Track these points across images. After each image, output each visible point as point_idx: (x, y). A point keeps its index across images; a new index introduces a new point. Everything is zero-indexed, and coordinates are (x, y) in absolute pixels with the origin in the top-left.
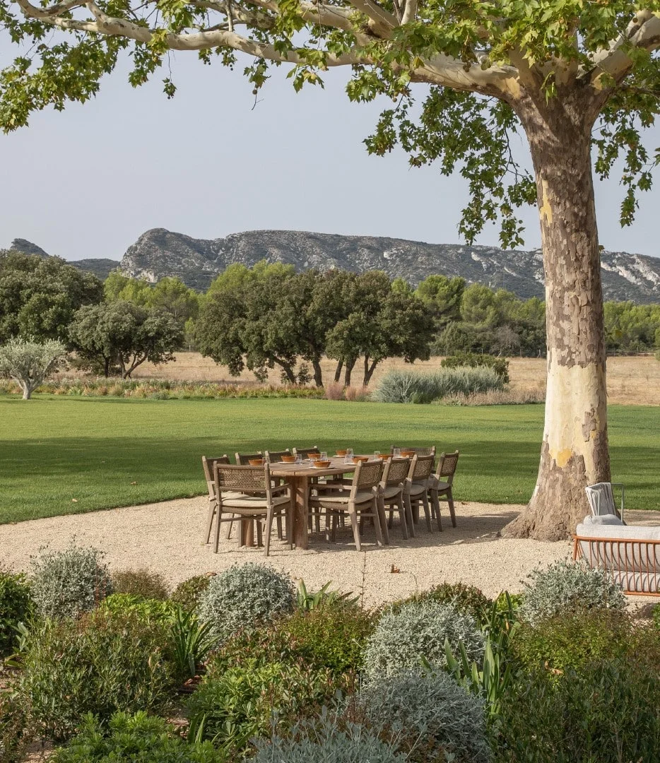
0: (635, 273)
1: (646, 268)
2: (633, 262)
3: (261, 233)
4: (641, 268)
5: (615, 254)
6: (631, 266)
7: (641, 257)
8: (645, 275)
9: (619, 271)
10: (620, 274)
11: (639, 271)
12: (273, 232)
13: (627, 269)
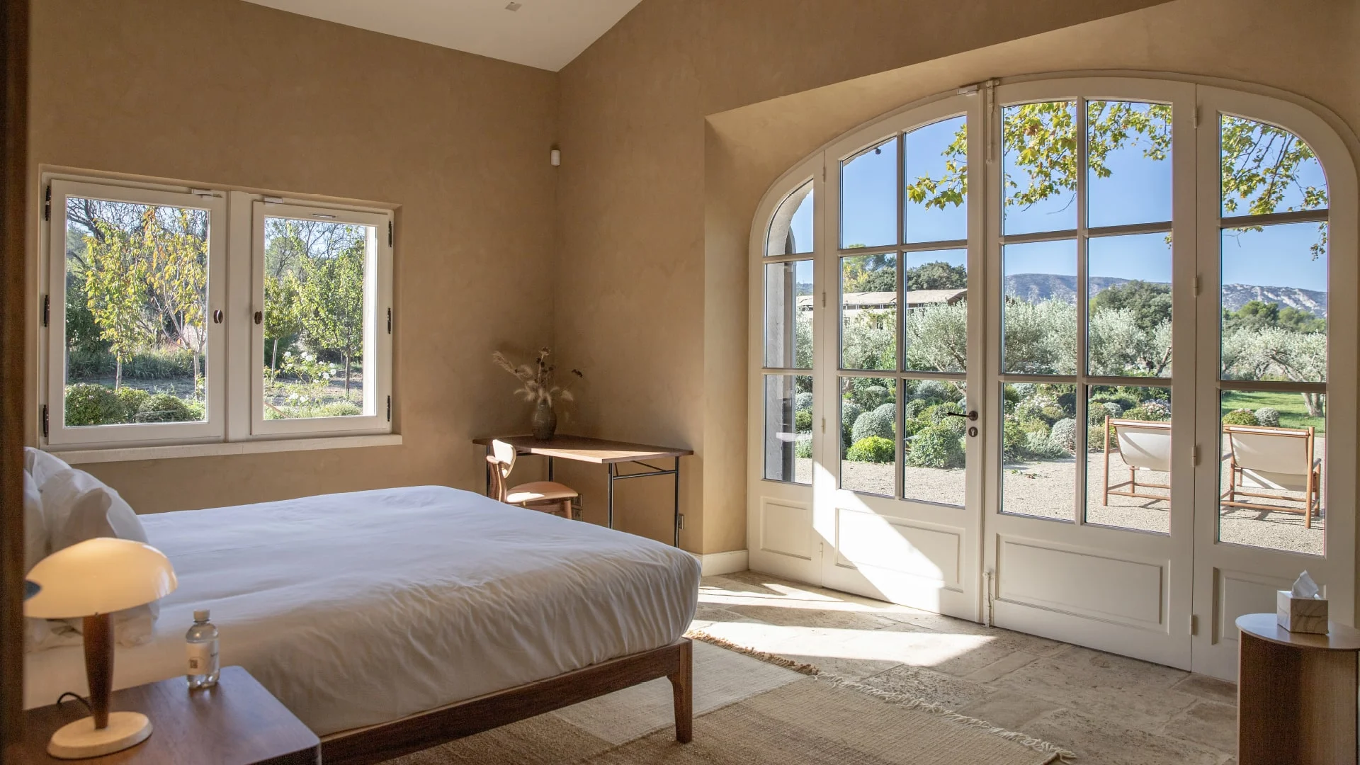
0: (1297, 301)
1: (1306, 298)
2: (1295, 293)
3: (1025, 276)
4: (1302, 298)
5: (1280, 288)
6: (1293, 297)
7: (1300, 290)
8: (1304, 303)
9: (1283, 300)
10: (1284, 302)
11: (1299, 300)
12: (1033, 275)
13: (1290, 298)
